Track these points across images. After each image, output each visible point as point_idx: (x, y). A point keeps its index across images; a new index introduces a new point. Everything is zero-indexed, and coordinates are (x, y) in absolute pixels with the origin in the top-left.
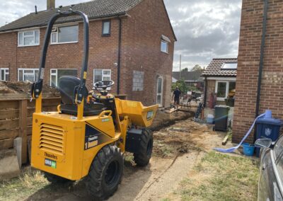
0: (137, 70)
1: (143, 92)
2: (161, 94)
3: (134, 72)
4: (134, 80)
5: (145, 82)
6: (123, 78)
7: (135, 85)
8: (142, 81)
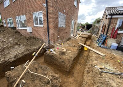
0: (61, 12)
1: (65, 28)
2: (73, 30)
3: (59, 13)
4: (59, 19)
5: (66, 22)
6: (51, 16)
7: (60, 23)
8: (64, 21)
